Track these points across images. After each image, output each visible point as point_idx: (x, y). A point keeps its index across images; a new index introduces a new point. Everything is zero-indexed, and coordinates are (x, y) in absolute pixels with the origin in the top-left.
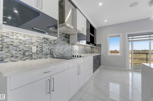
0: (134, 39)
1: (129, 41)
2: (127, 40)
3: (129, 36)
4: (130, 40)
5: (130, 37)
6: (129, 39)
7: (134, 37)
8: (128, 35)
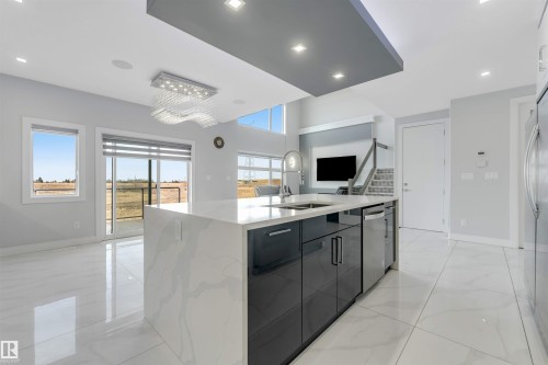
0: (118, 151)
1: (105, 153)
2: (99, 149)
3: (106, 138)
4: (108, 150)
5: (108, 144)
6: (105, 147)
7: (118, 145)
8: (104, 135)
